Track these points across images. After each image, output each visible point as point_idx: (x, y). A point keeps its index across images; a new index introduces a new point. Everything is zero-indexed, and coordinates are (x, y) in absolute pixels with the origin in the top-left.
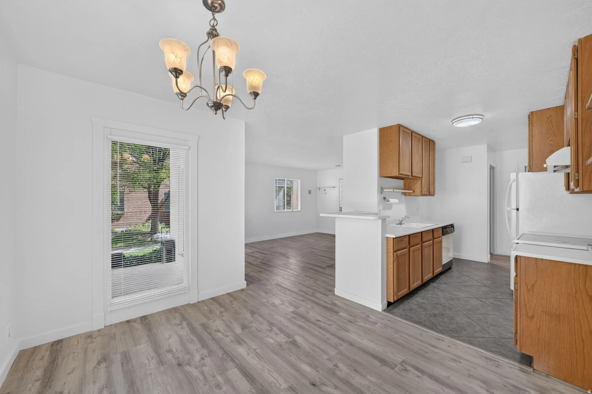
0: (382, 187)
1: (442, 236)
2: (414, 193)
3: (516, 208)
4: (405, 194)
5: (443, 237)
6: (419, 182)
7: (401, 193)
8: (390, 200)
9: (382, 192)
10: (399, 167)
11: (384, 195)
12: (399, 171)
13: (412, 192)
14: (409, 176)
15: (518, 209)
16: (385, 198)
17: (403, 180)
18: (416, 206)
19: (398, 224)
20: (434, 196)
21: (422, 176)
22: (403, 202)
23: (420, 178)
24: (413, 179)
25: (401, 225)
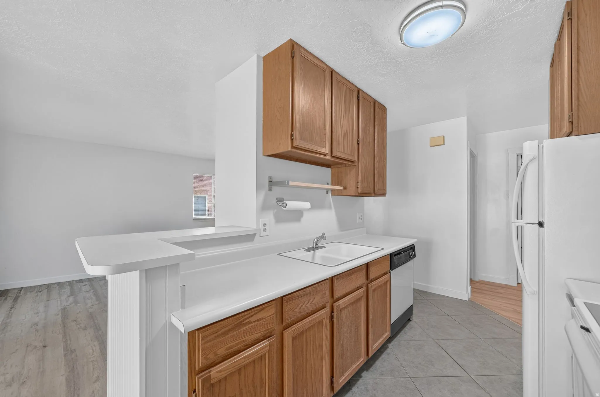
0: (270, 178)
1: (390, 270)
2: (345, 190)
3: (538, 223)
4: (334, 192)
5: (392, 272)
6: (353, 172)
7: (325, 191)
8: (287, 202)
9: (273, 187)
10: (292, 131)
11: (276, 193)
12: (292, 140)
13: (341, 188)
14: (324, 155)
15: (541, 224)
16: (278, 200)
17: (330, 168)
18: (358, 214)
19: (308, 250)
20: (385, 196)
21: (356, 160)
22: (330, 208)
23: (353, 162)
24: (344, 165)
25: (314, 252)
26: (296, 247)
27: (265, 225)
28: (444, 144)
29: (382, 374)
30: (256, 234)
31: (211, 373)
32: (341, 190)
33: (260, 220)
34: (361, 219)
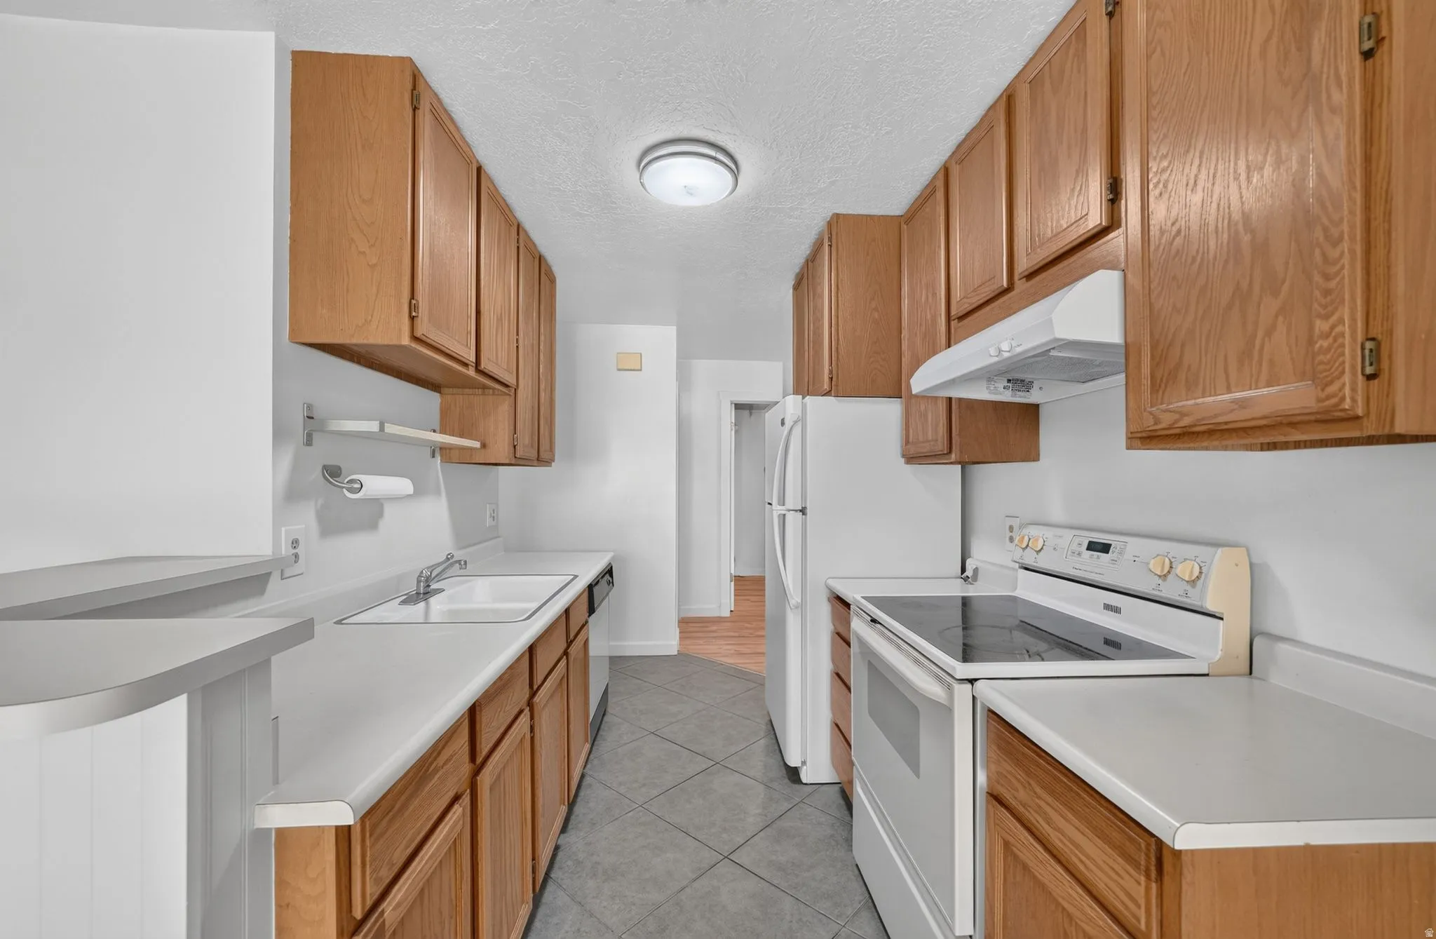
0: (310, 407)
1: (589, 615)
2: (483, 451)
3: (801, 509)
4: (445, 452)
5: (591, 620)
6: (503, 410)
7: (428, 451)
8: (364, 479)
9: (316, 436)
10: (412, 297)
11: (323, 452)
12: (412, 318)
13: (477, 444)
14: (466, 365)
15: (803, 511)
16: (333, 472)
17: (440, 393)
18: (488, 505)
19: (410, 600)
20: (551, 466)
21: (514, 382)
22: (438, 493)
23: (507, 386)
24: (491, 391)
25: (427, 604)
26: (379, 597)
27: (295, 543)
28: (641, 370)
29: (594, 824)
30: (271, 573)
31: (385, 915)
32: (476, 449)
33: (283, 529)
34: (494, 517)
